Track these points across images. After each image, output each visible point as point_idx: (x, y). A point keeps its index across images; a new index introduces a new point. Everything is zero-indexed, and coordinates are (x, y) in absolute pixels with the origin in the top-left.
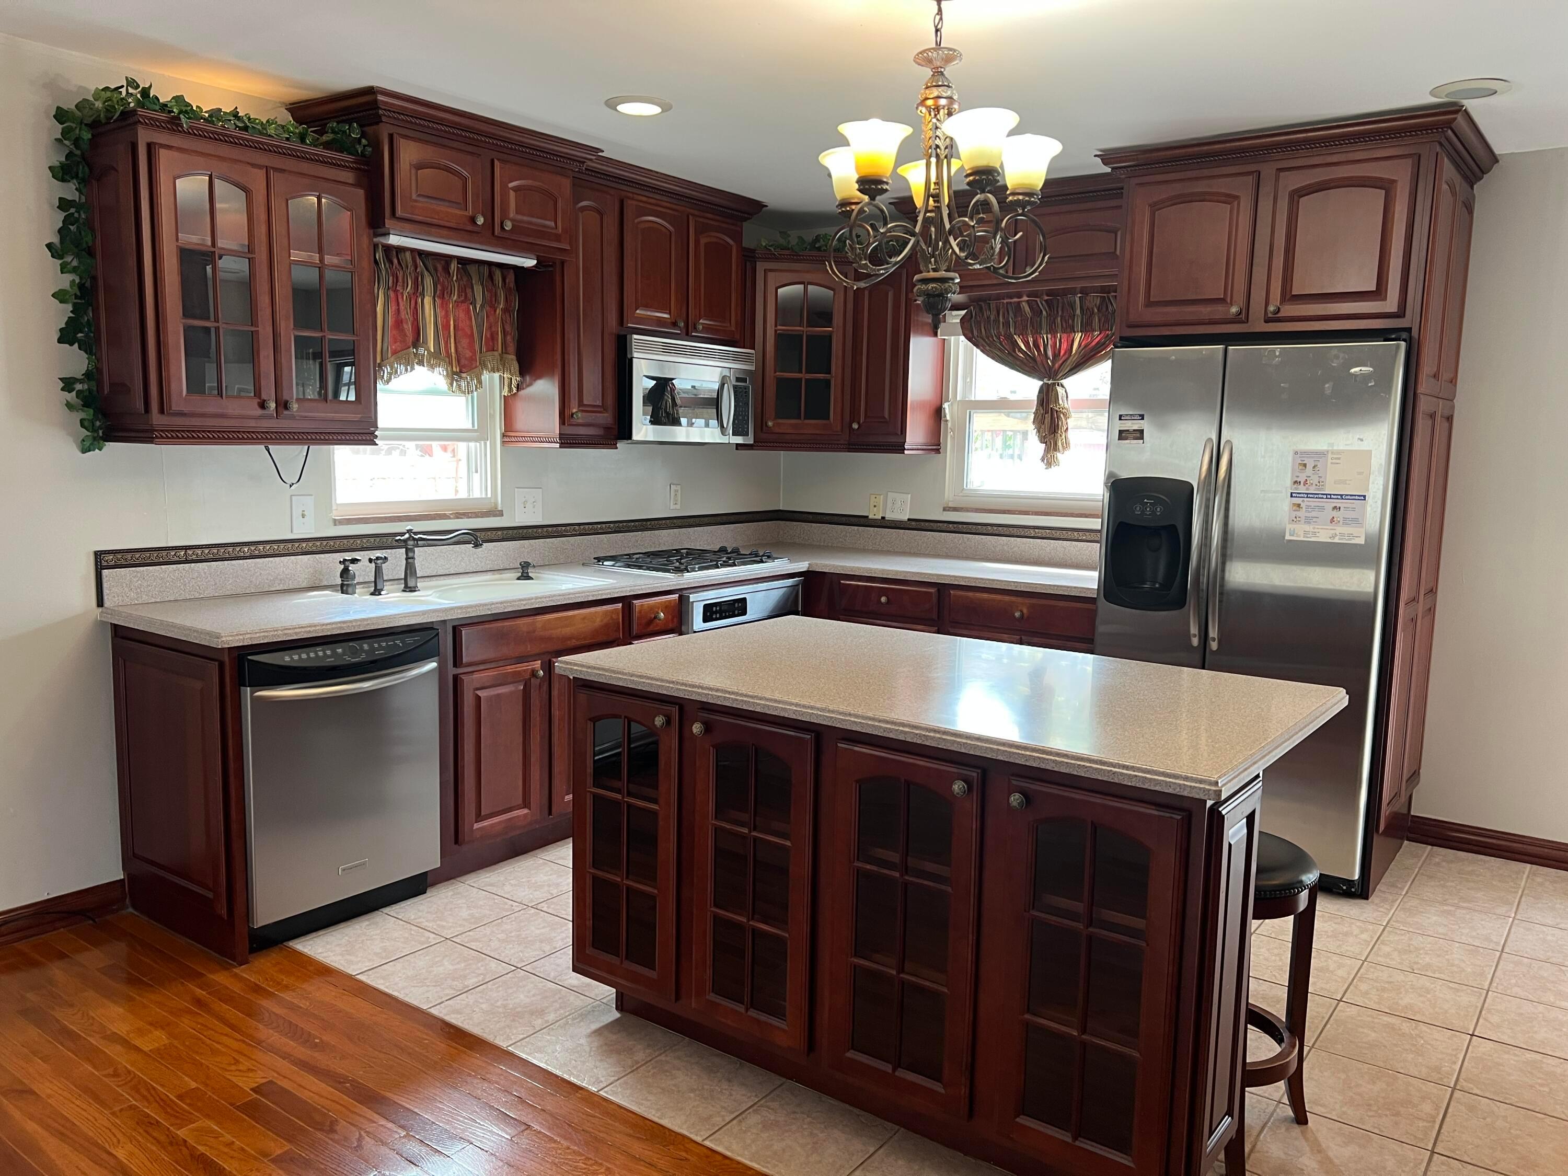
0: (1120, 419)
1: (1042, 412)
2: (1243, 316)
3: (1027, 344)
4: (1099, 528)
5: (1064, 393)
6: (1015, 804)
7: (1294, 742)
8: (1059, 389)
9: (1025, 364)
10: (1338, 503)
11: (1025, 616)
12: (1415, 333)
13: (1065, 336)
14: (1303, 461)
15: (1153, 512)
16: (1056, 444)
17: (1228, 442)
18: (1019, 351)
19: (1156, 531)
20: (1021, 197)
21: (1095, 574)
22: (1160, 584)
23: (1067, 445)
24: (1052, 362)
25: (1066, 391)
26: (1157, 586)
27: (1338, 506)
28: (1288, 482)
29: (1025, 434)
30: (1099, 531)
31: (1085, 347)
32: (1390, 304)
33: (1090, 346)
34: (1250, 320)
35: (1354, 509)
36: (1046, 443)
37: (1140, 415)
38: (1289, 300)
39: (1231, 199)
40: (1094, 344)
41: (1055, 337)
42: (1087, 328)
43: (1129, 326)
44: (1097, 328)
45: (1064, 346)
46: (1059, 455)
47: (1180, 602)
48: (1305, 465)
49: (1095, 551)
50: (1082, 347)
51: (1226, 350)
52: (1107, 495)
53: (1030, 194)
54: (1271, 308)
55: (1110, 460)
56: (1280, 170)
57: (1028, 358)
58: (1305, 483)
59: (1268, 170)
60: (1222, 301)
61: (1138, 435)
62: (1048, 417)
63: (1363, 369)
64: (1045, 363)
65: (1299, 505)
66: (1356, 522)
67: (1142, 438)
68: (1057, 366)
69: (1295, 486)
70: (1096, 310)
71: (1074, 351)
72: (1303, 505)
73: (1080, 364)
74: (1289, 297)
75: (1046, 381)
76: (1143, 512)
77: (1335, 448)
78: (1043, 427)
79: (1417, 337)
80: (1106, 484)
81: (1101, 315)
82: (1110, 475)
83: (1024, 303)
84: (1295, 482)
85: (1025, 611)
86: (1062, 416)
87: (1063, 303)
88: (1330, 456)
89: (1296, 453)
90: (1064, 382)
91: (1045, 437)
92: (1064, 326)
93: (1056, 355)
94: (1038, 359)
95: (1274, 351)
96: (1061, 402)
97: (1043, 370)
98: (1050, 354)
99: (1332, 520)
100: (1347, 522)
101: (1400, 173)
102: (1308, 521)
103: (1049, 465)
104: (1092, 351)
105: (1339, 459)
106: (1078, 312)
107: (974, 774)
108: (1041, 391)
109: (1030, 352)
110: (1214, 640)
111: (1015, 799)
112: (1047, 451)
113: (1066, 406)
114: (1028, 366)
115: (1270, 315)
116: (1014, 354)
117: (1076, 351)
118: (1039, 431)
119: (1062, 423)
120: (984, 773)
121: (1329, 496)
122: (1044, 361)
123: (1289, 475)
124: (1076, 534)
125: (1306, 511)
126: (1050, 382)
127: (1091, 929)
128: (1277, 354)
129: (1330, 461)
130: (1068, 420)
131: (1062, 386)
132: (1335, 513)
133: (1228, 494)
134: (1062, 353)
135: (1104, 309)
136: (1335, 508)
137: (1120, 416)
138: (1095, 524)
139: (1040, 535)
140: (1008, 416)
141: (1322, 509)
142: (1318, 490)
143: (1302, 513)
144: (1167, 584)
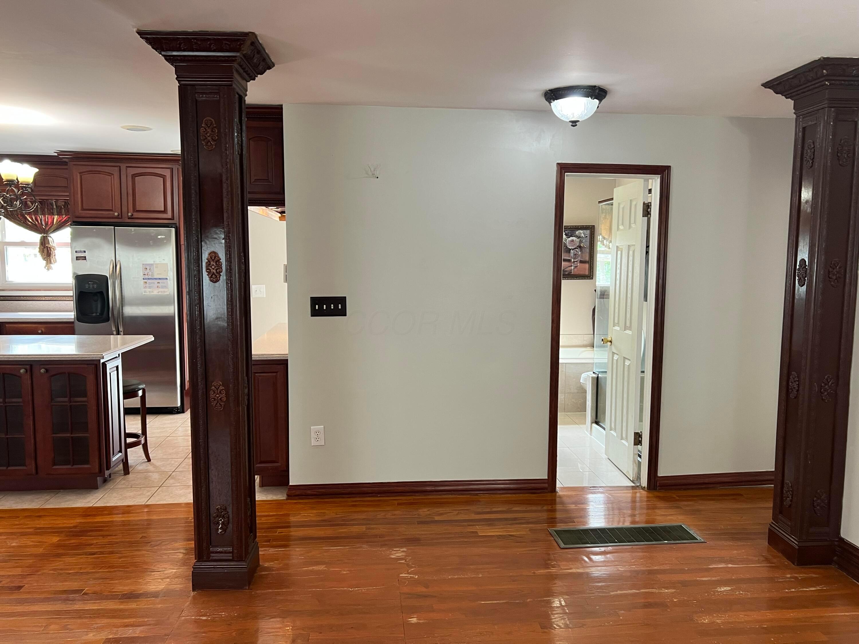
0: (76, 252)
1: (42, 247)
2: (120, 216)
3: (32, 219)
4: (72, 295)
5: (52, 240)
6: (42, 372)
7: (131, 348)
8: (49, 238)
9: (32, 227)
10: (159, 281)
11: (43, 332)
12: (178, 225)
13: (49, 216)
14: (146, 267)
15: (93, 287)
16: (50, 261)
17: (119, 261)
18: (28, 222)
19: (95, 294)
20: (24, 185)
21: (73, 313)
22: (99, 313)
23: (55, 261)
24: (45, 227)
25: (53, 239)
26: (98, 314)
27: (159, 282)
28: (142, 274)
29: (35, 255)
30: (73, 296)
31: (60, 221)
32: (169, 215)
33: (62, 221)
34: (123, 217)
35: (164, 283)
36: (46, 260)
37: (84, 251)
38: (136, 212)
39: (111, 174)
40: (63, 220)
41: (45, 217)
42: (59, 214)
43: (77, 217)
44: (64, 214)
45: (50, 221)
46: (52, 265)
47: (107, 320)
48: (147, 269)
49: (71, 304)
50: (58, 221)
51: (114, 228)
52: (74, 281)
53: (28, 185)
54: (130, 214)
55: (74, 267)
56: (127, 167)
57: (33, 225)
58: (147, 275)
59: (123, 166)
60: (111, 210)
61: (84, 258)
62: (45, 249)
63: (162, 236)
64: (42, 227)
65: (146, 282)
66: (166, 287)
67: (86, 259)
68: (47, 229)
69: (144, 276)
70: (63, 207)
71: (54, 223)
72: (147, 282)
73: (59, 228)
74: (135, 210)
75: (43, 235)
76: (89, 287)
77: (156, 263)
78: (43, 254)
79: (178, 226)
80: (73, 277)
81: (65, 209)
82: (74, 273)
83: (28, 202)
84: (144, 274)
85: (43, 330)
86: (52, 249)
87: (47, 203)
88: (155, 265)
89: (143, 264)
90: (51, 235)
91: (45, 258)
92: (49, 212)
93: (47, 224)
94: (38, 225)
95: (131, 229)
96: (50, 244)
97: (41, 230)
98: (43, 223)
99: (158, 287)
100: (163, 287)
101: (167, 173)
102: (150, 287)
103: (48, 269)
104: (63, 223)
105: (157, 266)
106: (55, 207)
107: (28, 367)
108: (41, 240)
109: (34, 222)
110: (121, 331)
111: (42, 371)
112: (47, 264)
113: (53, 245)
114: (34, 228)
115: (130, 217)
116: (26, 223)
117: (56, 223)
118: (42, 256)
119: (52, 252)
120: (31, 366)
121: (156, 279)
122: (41, 226)
123: (142, 272)
124: (64, 298)
125: (149, 284)
126: (45, 235)
127: (71, 404)
128: (133, 230)
129: (155, 267)
130: (55, 251)
131: (51, 237)
132: (158, 285)
133: (121, 279)
134: (49, 223)
135: (66, 207)
136: (158, 283)
137: (76, 251)
138: (71, 293)
139: (47, 299)
140: (26, 248)
141: (154, 283)
142: (152, 277)
143: (147, 285)
144: (102, 313)
